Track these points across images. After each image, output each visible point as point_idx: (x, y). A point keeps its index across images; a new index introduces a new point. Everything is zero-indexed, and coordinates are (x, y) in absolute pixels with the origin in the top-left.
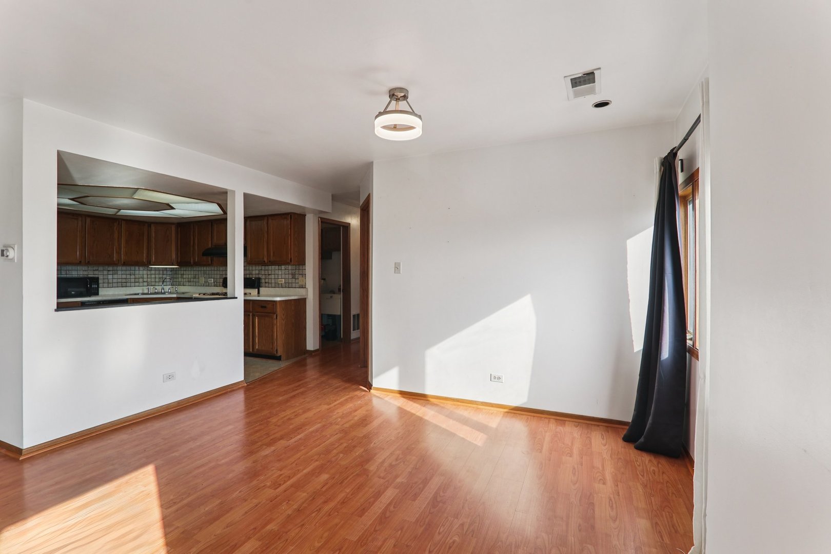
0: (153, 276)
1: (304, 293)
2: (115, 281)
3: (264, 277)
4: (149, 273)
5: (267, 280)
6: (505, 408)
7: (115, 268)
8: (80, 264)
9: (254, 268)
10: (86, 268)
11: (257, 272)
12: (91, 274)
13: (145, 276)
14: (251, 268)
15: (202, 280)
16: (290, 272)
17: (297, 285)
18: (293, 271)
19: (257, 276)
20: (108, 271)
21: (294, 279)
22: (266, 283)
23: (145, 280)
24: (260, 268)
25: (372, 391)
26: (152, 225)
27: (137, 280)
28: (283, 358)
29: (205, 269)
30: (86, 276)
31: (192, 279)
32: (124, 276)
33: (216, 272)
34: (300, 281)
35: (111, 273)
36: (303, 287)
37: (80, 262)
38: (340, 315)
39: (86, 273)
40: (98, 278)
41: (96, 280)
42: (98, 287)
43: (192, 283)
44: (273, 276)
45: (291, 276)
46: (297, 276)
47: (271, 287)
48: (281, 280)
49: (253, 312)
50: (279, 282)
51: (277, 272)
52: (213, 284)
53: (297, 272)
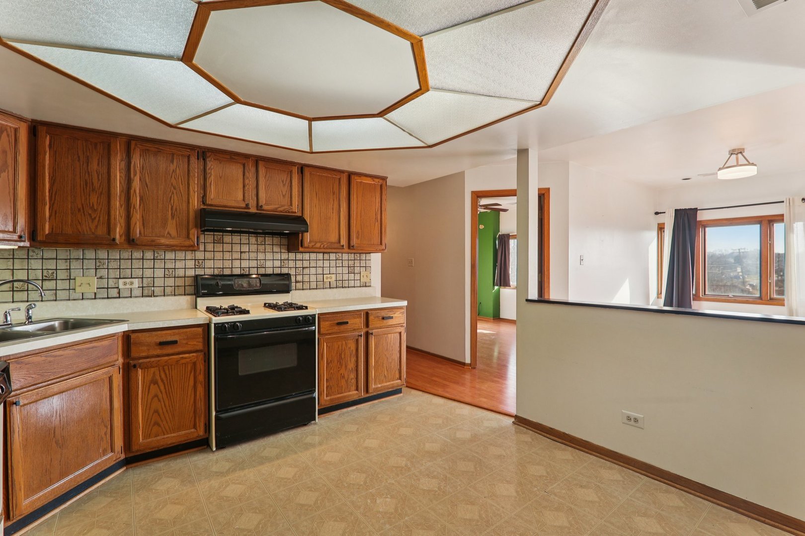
3: (294, 272)
5: (299, 278)
14: (261, 256)
15: (88, 284)
16: (345, 263)
17: (357, 283)
18: (351, 263)
19: (282, 270)
21: (352, 275)
34: (362, 276)
36: (367, 285)
44: (313, 271)
45: (346, 270)
46: (357, 270)
47: (310, 289)
48: (329, 276)
49: (366, 329)
50: (325, 280)
51: (320, 263)
52: (138, 292)
53: (357, 263)
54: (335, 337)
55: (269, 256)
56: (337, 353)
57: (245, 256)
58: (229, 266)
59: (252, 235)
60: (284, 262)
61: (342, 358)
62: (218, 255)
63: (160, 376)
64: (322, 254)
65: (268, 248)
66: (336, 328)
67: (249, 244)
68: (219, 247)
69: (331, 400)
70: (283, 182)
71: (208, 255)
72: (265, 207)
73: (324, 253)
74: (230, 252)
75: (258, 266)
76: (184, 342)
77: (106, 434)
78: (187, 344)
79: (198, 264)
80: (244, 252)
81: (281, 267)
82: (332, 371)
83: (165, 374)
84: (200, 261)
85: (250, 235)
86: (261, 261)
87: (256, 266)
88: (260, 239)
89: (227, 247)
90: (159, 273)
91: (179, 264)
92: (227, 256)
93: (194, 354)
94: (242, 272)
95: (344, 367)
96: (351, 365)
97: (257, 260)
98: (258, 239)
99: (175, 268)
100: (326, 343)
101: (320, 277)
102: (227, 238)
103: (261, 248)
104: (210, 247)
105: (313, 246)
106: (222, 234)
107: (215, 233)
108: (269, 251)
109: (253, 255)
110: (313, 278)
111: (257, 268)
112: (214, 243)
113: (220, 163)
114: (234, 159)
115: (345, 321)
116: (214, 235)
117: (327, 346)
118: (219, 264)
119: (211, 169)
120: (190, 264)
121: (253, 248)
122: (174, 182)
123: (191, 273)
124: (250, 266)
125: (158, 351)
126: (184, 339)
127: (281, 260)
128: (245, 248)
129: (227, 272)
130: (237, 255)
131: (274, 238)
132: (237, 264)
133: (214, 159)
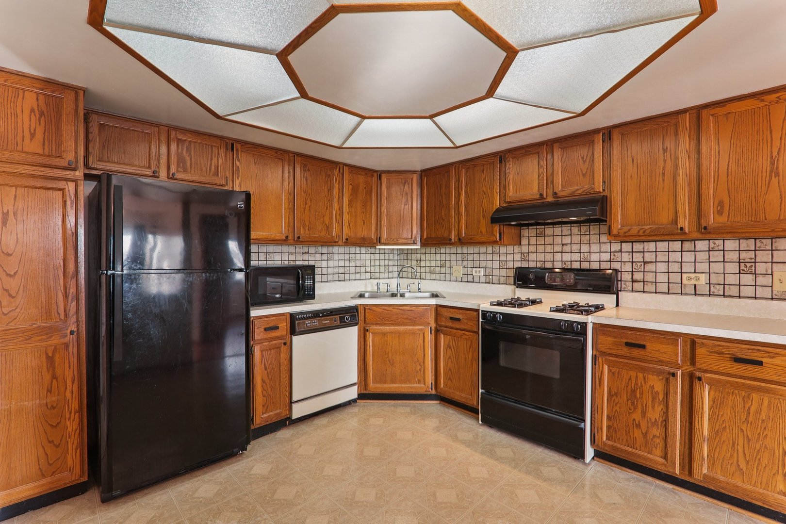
0: (377, 263)
2: (330, 271)
3: (632, 268)
4: (372, 257)
5: (638, 276)
7: (330, 249)
8: (285, 241)
10: (291, 249)
11: (607, 256)
12: (300, 260)
13: (368, 263)
15: (459, 271)
16: (734, 256)
18: (747, 255)
19: (606, 266)
20: (322, 254)
22: (633, 281)
23: (368, 269)
26: (384, 176)
27: (358, 270)
29: (465, 250)
30: (292, 263)
31: (437, 270)
32: (342, 263)
33: (489, 257)
35: (325, 257)
37: (287, 237)
39: (292, 257)
40: (314, 266)
41: (310, 270)
42: (314, 283)
43: (437, 276)
44: (662, 267)
45: (733, 268)
46: (762, 268)
47: (656, 293)
48: (693, 276)
49: (692, 368)
50: (685, 281)
51: (677, 256)
52: (483, 279)
53: (764, 257)
54: (622, 362)
55: (595, 248)
56: (627, 387)
57: (567, 248)
58: (550, 259)
59: (575, 225)
60: (614, 255)
61: (635, 396)
62: (541, 249)
63: (452, 343)
64: (680, 242)
65: (594, 238)
66: (625, 351)
67: (571, 235)
68: (541, 240)
69: (613, 447)
70: (583, 158)
71: (532, 249)
72: (561, 194)
73: (682, 241)
74: (551, 244)
75: (582, 260)
76: (465, 321)
77: (420, 370)
78: (467, 323)
79: (525, 256)
80: (566, 244)
81: (610, 261)
82: (617, 408)
83: (455, 342)
84: (525, 255)
85: (572, 225)
86: (585, 254)
87: (579, 260)
88: (584, 229)
89: (549, 240)
90: (496, 265)
91: (510, 258)
92: (549, 249)
93: (471, 334)
94: (563, 266)
95: (639, 411)
96: (655, 414)
97: (580, 252)
98: (582, 228)
99: (506, 261)
100: (609, 367)
101: (676, 278)
102: (549, 231)
103: (585, 239)
104: (533, 241)
105: (625, 233)
106: (543, 227)
107: (538, 227)
108: (595, 241)
109: (575, 248)
110: (662, 278)
111: (580, 261)
112: (537, 236)
113: (518, 160)
114: (529, 151)
115: (642, 343)
116: (537, 229)
117: (610, 371)
118: (541, 257)
119: (510, 169)
120: (518, 257)
121: (576, 239)
122: (484, 188)
123: (518, 265)
124: (572, 260)
125: (450, 324)
126: (465, 319)
127: (611, 252)
128: (567, 240)
129: (549, 266)
130: (558, 248)
131: (601, 226)
132: (558, 257)
133: (512, 158)
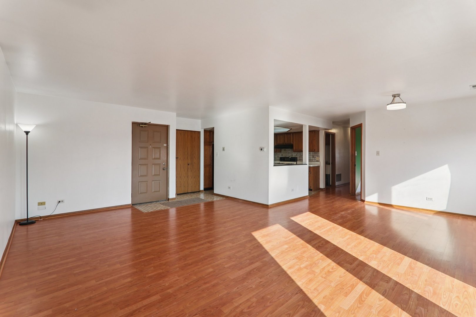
1: (319, 164)
3: (299, 157)
5: (300, 158)
6: (434, 212)
9: (294, 153)
11: (295, 155)
14: (292, 153)
16: (312, 155)
17: (315, 161)
18: (313, 155)
19: (295, 157)
21: (313, 158)
24: (297, 153)
25: (365, 202)
28: (313, 190)
34: (317, 158)
36: (318, 161)
38: (330, 174)
45: (312, 157)
46: (315, 157)
53: (315, 155)
57: (289, 153)
62: (285, 153)
71: (283, 153)
72: (286, 143)
75: (292, 156)
79: (282, 155)
89: (286, 151)
90: (277, 157)
107: (284, 149)
109: (291, 153)
112: (284, 151)
118: (285, 155)
120: (281, 155)
128: (289, 152)
129: (286, 157)
130: (288, 153)
